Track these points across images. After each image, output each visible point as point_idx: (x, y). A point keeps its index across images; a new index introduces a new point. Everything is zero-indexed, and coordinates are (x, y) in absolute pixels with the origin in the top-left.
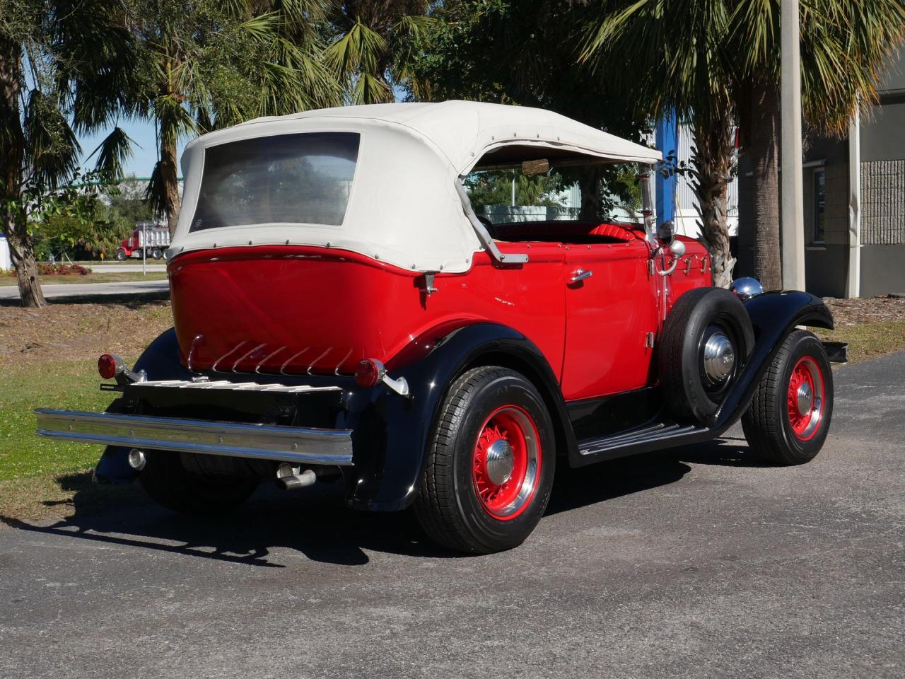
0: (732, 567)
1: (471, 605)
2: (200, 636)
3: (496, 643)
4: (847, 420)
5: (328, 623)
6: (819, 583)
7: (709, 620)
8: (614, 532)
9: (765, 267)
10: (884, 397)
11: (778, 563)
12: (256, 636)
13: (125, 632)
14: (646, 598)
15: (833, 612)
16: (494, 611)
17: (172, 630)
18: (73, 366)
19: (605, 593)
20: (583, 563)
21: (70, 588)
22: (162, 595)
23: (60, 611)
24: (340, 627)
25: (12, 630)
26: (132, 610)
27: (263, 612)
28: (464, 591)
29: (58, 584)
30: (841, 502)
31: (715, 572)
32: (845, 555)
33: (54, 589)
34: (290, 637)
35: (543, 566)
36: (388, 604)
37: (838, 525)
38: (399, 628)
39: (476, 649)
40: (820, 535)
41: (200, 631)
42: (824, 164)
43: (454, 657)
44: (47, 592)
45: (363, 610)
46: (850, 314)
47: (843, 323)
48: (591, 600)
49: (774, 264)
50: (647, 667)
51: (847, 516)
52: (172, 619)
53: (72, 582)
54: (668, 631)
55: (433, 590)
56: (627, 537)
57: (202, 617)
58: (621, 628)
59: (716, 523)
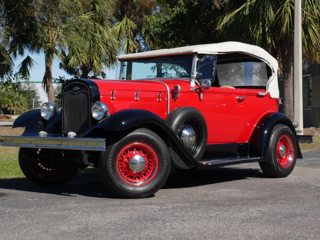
0: (273, 198)
1: (181, 205)
2: (87, 211)
3: (191, 214)
4: (318, 164)
5: (131, 209)
6: (303, 203)
7: (265, 210)
8: (230, 190)
9: (287, 114)
11: (290, 198)
12: (107, 212)
13: (60, 211)
14: (242, 205)
15: (308, 208)
16: (189, 207)
17: (76, 210)
19: (228, 203)
20: (219, 197)
21: (36, 200)
22: (70, 202)
23: (35, 206)
24: (135, 210)
25: (20, 210)
26: (60, 206)
27: (108, 206)
28: (177, 203)
30: (313, 184)
31: (267, 199)
33: (31, 200)
34: (119, 212)
35: (205, 197)
36: (151, 205)
38: (156, 210)
39: (184, 215)
40: (305, 191)
42: (311, 75)
43: (177, 216)
44: (28, 201)
45: (143, 206)
47: (318, 136)
48: (223, 205)
49: (291, 112)
50: (243, 219)
51: (315, 187)
52: (76, 208)
54: (250, 212)
55: (166, 202)
56: (235, 191)
57: (86, 207)
58: (234, 211)
59: (267, 188)
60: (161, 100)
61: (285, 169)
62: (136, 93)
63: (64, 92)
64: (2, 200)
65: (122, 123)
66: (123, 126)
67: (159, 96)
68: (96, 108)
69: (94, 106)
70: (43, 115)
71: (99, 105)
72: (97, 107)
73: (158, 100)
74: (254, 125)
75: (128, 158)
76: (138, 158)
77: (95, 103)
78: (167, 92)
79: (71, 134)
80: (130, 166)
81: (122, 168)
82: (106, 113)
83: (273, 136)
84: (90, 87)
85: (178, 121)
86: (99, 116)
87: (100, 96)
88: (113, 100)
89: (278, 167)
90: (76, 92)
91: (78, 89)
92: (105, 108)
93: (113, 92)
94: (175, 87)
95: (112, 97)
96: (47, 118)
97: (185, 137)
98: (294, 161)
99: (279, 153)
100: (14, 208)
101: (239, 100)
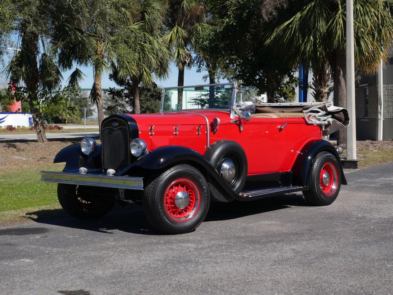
0: (310, 233)
1: (217, 243)
2: (124, 251)
3: (225, 254)
4: (366, 186)
5: (167, 248)
6: (340, 238)
7: (299, 248)
8: (270, 223)
10: (383, 178)
11: (327, 232)
12: (143, 251)
13: (97, 250)
14: (278, 242)
15: (342, 246)
16: (225, 245)
17: (114, 250)
18: (59, 166)
19: (264, 240)
20: (257, 232)
21: (76, 238)
22: (109, 240)
23: (74, 244)
24: (171, 249)
25: (59, 249)
26: (99, 244)
27: (145, 245)
28: (214, 239)
29: (72, 237)
30: (355, 213)
31: (304, 234)
32: (351, 230)
33: (71, 238)
34: (154, 252)
35: (243, 232)
36: (188, 243)
37: (352, 221)
38: (192, 249)
39: (218, 255)
40: (344, 224)
41: (123, 250)
42: (368, 85)
43: (211, 257)
44: (68, 239)
45: (180, 244)
46: (376, 147)
47: (373, 150)
48: (259, 242)
50: (275, 260)
51: (356, 218)
52: (113, 247)
53: (77, 236)
54: (284, 251)
55: (204, 239)
56: (275, 224)
57: (124, 246)
58: (268, 250)
59: (307, 220)
60: (200, 133)
61: (328, 197)
62: (175, 127)
63: (103, 128)
64: (43, 237)
65: (160, 161)
66: (161, 164)
67: (198, 129)
68: (134, 145)
69: (133, 143)
70: (83, 150)
71: (137, 142)
72: (136, 144)
73: (197, 133)
74: (297, 152)
77: (134, 139)
78: (207, 125)
79: (110, 171)
82: (144, 150)
83: (316, 164)
84: (129, 123)
85: (217, 155)
86: (138, 153)
87: (138, 132)
88: (151, 135)
89: (321, 195)
90: (115, 127)
91: (116, 124)
92: (143, 145)
93: (151, 128)
94: (214, 120)
95: (151, 132)
96: (88, 154)
97: (224, 171)
98: (338, 189)
99: (322, 180)
100: (54, 247)
101: (281, 130)
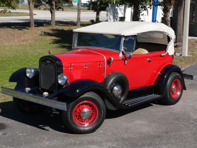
0: (167, 136)
6: (186, 142)
8: (141, 122)
14: (149, 145)
18: (6, 46)
20: (135, 133)
22: (45, 139)
23: (24, 143)
28: (109, 141)
29: (21, 134)
30: (192, 115)
32: (191, 133)
36: (93, 144)
37: (191, 123)
44: (19, 137)
49: (181, 32)
51: (193, 120)
53: (24, 134)
60: (101, 66)
62: (86, 64)
64: (3, 134)
67: (100, 64)
68: (60, 78)
69: (59, 76)
70: (28, 75)
71: (62, 76)
73: (99, 67)
74: (158, 73)
75: (80, 110)
76: (86, 110)
78: (105, 61)
79: (45, 93)
80: (81, 114)
81: (76, 116)
82: (66, 81)
83: (169, 81)
84: (57, 62)
85: (111, 83)
86: (62, 83)
87: (63, 68)
88: (71, 69)
89: (171, 99)
90: (48, 64)
91: (49, 62)
92: (66, 78)
93: (71, 65)
94: (110, 58)
96: (30, 77)
97: (115, 91)
99: (172, 90)
101: (149, 61)
